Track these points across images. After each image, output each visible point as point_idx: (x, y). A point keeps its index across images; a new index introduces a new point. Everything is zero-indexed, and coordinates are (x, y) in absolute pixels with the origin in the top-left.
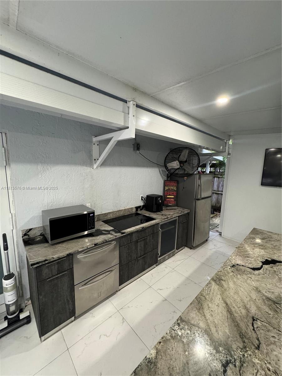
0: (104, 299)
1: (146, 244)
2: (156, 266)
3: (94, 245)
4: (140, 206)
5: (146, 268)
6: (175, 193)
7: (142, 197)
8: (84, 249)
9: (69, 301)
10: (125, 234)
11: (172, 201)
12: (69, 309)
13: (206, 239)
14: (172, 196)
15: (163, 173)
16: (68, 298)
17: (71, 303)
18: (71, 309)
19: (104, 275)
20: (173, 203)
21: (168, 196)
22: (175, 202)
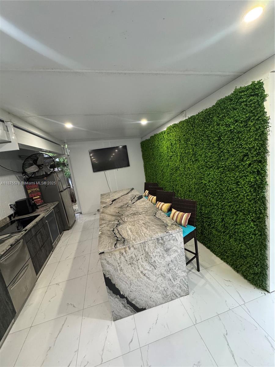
0: (30, 292)
1: (42, 235)
2: (53, 252)
3: (10, 246)
4: (12, 214)
5: (48, 254)
6: (40, 194)
7: (10, 205)
8: (5, 251)
9: (8, 303)
10: (27, 231)
11: (39, 200)
12: (11, 309)
13: (74, 220)
14: (37, 196)
15: (20, 179)
16: (7, 300)
17: (10, 304)
18: (12, 309)
19: (24, 271)
20: (41, 202)
21: (34, 198)
22: (42, 200)
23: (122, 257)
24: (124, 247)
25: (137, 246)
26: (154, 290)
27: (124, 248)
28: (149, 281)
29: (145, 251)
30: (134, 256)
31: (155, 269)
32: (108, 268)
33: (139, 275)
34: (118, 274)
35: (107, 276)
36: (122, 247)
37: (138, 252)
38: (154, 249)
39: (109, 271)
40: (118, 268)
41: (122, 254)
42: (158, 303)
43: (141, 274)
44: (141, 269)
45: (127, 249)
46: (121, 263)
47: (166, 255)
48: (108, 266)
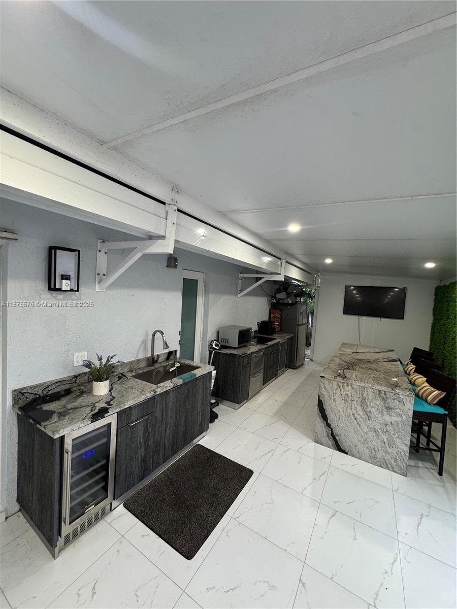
1: (274, 357)
7: (258, 323)
11: (278, 327)
13: (302, 363)
14: (277, 322)
15: (269, 302)
21: (274, 323)
22: (280, 328)
23: (338, 390)
24: (343, 381)
25: (355, 386)
26: (362, 441)
27: (343, 383)
28: (359, 428)
29: (362, 396)
30: (350, 394)
31: (369, 419)
32: (324, 392)
33: (350, 415)
34: (330, 402)
35: (321, 399)
36: (341, 381)
37: (355, 393)
38: (372, 399)
39: (323, 395)
40: (332, 397)
41: (340, 387)
42: (363, 458)
43: (352, 415)
44: (355, 412)
45: (346, 385)
46: (336, 394)
47: (385, 413)
48: (324, 390)
